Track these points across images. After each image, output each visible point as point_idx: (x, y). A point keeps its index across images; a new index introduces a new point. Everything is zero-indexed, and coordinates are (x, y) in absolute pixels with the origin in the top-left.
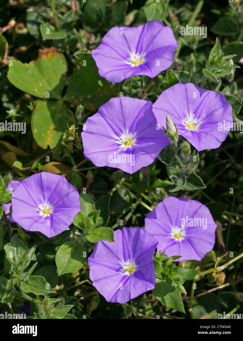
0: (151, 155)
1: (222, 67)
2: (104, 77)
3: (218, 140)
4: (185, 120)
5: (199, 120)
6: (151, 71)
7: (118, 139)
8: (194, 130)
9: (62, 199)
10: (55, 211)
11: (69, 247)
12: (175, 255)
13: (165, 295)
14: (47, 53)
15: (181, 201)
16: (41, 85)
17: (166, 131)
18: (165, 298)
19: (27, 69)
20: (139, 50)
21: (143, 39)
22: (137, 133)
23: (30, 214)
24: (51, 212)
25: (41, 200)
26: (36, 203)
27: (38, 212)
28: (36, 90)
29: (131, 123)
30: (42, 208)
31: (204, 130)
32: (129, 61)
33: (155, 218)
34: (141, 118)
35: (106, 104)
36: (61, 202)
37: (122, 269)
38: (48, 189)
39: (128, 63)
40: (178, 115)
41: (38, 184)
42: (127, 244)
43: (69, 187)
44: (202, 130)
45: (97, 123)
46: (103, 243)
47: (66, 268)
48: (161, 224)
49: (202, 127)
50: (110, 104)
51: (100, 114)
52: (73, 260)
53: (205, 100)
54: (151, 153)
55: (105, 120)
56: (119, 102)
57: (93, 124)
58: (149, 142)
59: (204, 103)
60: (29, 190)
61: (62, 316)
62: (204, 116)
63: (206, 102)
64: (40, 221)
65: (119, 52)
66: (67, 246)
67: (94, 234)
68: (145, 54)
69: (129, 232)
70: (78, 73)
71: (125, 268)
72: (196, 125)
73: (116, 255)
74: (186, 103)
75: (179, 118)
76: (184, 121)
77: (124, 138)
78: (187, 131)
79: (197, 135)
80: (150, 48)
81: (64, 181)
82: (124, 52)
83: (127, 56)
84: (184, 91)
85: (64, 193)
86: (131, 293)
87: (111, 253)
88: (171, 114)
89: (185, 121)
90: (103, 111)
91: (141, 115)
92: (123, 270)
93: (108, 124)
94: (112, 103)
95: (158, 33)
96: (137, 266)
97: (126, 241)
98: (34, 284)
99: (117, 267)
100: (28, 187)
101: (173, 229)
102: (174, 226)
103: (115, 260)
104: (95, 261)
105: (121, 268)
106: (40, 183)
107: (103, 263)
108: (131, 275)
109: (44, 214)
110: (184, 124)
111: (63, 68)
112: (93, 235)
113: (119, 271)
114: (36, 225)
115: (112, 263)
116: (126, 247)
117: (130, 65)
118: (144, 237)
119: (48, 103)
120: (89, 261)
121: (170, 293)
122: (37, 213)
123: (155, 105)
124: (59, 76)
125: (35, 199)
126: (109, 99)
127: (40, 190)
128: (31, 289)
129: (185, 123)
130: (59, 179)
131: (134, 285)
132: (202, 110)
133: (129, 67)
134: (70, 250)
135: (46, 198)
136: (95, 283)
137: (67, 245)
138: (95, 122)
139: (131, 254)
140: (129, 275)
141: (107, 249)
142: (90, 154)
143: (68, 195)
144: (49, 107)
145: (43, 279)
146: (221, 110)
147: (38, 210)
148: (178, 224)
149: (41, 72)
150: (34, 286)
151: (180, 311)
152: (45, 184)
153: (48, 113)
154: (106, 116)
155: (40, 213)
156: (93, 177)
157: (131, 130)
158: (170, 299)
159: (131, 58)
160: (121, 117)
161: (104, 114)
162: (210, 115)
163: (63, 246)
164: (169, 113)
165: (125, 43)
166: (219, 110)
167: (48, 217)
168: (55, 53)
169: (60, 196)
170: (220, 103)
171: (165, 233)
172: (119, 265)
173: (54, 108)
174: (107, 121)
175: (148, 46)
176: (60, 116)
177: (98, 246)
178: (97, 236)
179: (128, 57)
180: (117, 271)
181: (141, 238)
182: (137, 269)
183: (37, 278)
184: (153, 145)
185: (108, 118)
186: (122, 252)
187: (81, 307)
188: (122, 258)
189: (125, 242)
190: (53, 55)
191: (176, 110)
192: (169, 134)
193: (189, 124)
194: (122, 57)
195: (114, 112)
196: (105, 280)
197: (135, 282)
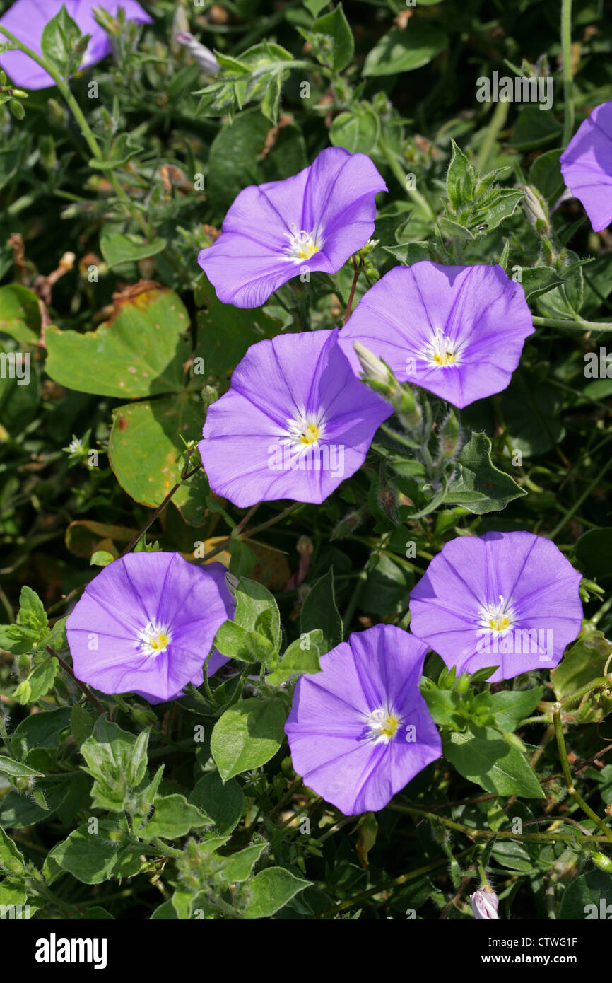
0: (356, 448)
1: (481, 203)
2: (230, 302)
3: (503, 371)
4: (428, 349)
5: (461, 339)
6: (330, 260)
7: (287, 434)
8: (451, 366)
9: (182, 605)
10: (176, 637)
11: (241, 714)
12: (484, 666)
13: (490, 768)
14: (132, 298)
15: (488, 542)
16: (133, 370)
17: (365, 381)
18: (490, 773)
19: (94, 345)
20: (306, 224)
21: (311, 196)
22: (324, 407)
23: (120, 657)
24: (169, 640)
25: (141, 620)
26: (130, 631)
27: (138, 649)
28: (122, 384)
29: (306, 389)
30: (147, 639)
31: (473, 358)
32: (289, 256)
33: (434, 596)
34: (324, 372)
35: (243, 364)
36: (182, 613)
37: (370, 733)
38: (150, 589)
39: (286, 259)
40: (408, 341)
41: (124, 584)
42: (366, 670)
43: (191, 573)
44: (467, 360)
45: (231, 412)
46: (311, 683)
47: (241, 760)
48: (448, 606)
49: (468, 353)
50: (251, 360)
51: (236, 390)
52: (255, 740)
53: (465, 291)
54: (357, 444)
55: (247, 400)
56: (270, 350)
57: (222, 416)
58: (351, 420)
59: (463, 297)
60: (107, 605)
61: (246, 875)
62: (468, 326)
63: (467, 293)
64: (142, 668)
65: (264, 241)
66: (237, 713)
67: (284, 668)
68: (321, 230)
69: (364, 642)
70: (209, 321)
71: (376, 726)
72: (455, 353)
73: (347, 701)
74: (421, 309)
75: (408, 347)
76: (425, 351)
77: (297, 428)
78: (432, 371)
79: (457, 374)
80: (330, 212)
81: (178, 563)
82: (275, 237)
83: (283, 244)
84: (412, 283)
85: (183, 589)
86: (393, 780)
87: (333, 700)
88: (387, 342)
89: (428, 351)
90: (240, 382)
91: (324, 364)
92: (374, 733)
93: (256, 406)
94: (252, 357)
95: (340, 172)
96: (400, 717)
97: (364, 665)
98: (168, 817)
99: (358, 730)
100: (104, 598)
101: (482, 611)
102: (485, 603)
103: (349, 715)
104: (302, 730)
105: (367, 729)
106: (127, 582)
107: (321, 729)
108: (391, 741)
109: (153, 650)
110: (425, 358)
111: (179, 321)
112: (281, 671)
113: (364, 738)
114: (129, 678)
115: (343, 724)
116: (367, 679)
117: (290, 263)
118: (396, 643)
119: (153, 407)
120: (290, 732)
121: (499, 760)
122: (136, 651)
123: (342, 333)
124: (175, 340)
125: (125, 622)
126: (247, 350)
127: (132, 597)
128: (162, 828)
129: (428, 355)
130: (168, 562)
131: (397, 761)
132: (461, 315)
133: (288, 267)
134: (245, 719)
135: (150, 611)
136: (309, 779)
137: (236, 709)
138: (225, 411)
139: (382, 690)
140: (387, 742)
141: (324, 694)
142: (226, 485)
143: (191, 591)
144: (157, 415)
145: (181, 798)
146: (501, 304)
147: (137, 644)
148: (492, 598)
149: (128, 342)
150: (168, 822)
151: (533, 797)
152: (139, 580)
153: (157, 428)
154: (250, 391)
155: (143, 651)
156: (311, 549)
157: (310, 407)
158: (505, 775)
159: (294, 248)
160: (281, 384)
161: (244, 388)
162: (480, 320)
163: (227, 715)
164: (380, 340)
165: (274, 217)
166: (496, 303)
167: (162, 654)
168: (154, 292)
169: (177, 598)
170: (497, 286)
171: (464, 625)
172: (361, 723)
173: (169, 414)
174: (252, 402)
175: (324, 210)
176: (186, 427)
177: (301, 692)
178: (289, 671)
179: (287, 247)
180: (358, 739)
181: (392, 648)
182: (402, 722)
183: (170, 802)
184: (360, 424)
185: (254, 394)
186: (362, 693)
187: (319, 848)
188: (363, 705)
189: (362, 666)
190: (149, 297)
191: (398, 331)
192: (373, 385)
193: (439, 354)
194: (273, 249)
195: (263, 377)
196: (334, 766)
197: (399, 752)
